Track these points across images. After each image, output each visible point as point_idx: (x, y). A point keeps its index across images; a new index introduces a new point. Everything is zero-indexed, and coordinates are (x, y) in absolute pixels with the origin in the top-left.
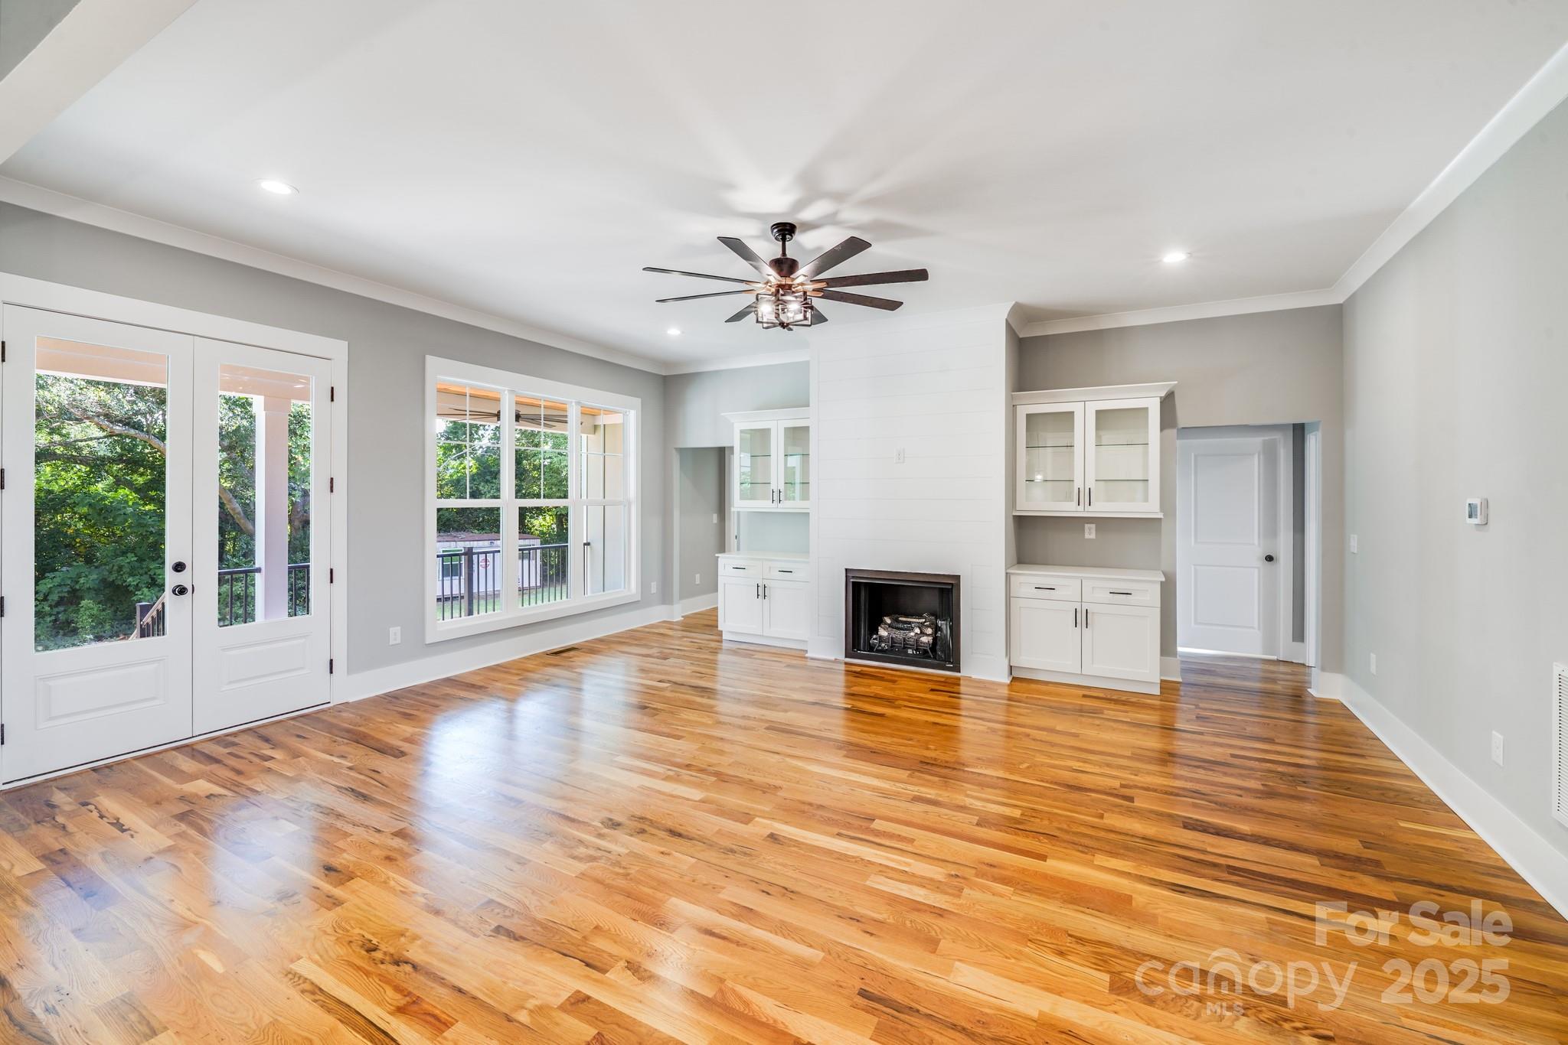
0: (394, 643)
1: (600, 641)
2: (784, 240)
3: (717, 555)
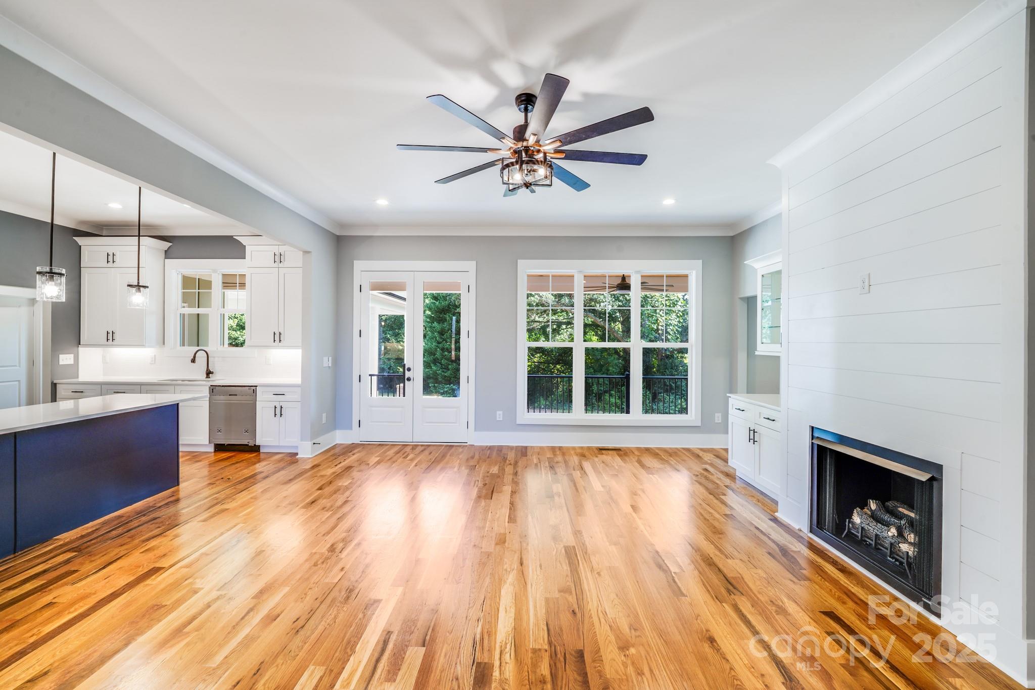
0: (499, 419)
1: (665, 450)
2: (526, 110)
3: (728, 395)
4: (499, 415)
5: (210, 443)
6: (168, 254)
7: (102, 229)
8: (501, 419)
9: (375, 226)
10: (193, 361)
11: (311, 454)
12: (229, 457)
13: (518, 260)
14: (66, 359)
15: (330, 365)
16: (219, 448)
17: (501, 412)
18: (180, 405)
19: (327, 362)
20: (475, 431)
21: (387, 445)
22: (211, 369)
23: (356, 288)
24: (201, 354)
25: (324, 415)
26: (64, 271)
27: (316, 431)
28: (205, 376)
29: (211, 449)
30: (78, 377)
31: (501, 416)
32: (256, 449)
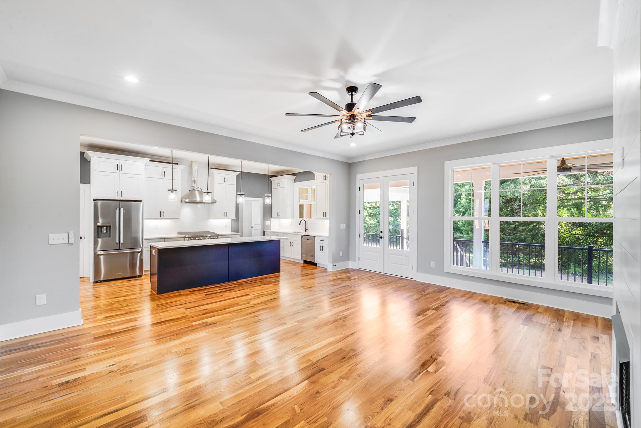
0: (432, 267)
4: (433, 264)
5: (301, 259)
6: (295, 181)
7: (278, 174)
8: (434, 267)
9: (364, 155)
10: (300, 224)
11: (332, 270)
12: (306, 266)
13: (445, 162)
14: (267, 223)
15: (345, 228)
16: (305, 262)
17: (434, 262)
18: (281, 240)
19: (343, 226)
20: (417, 272)
21: (370, 272)
22: (307, 229)
23: (358, 189)
24: (303, 222)
25: (341, 253)
26: (244, 193)
27: (335, 260)
28: (305, 231)
29: (302, 262)
30: (271, 230)
31: (434, 265)
32: (315, 264)
